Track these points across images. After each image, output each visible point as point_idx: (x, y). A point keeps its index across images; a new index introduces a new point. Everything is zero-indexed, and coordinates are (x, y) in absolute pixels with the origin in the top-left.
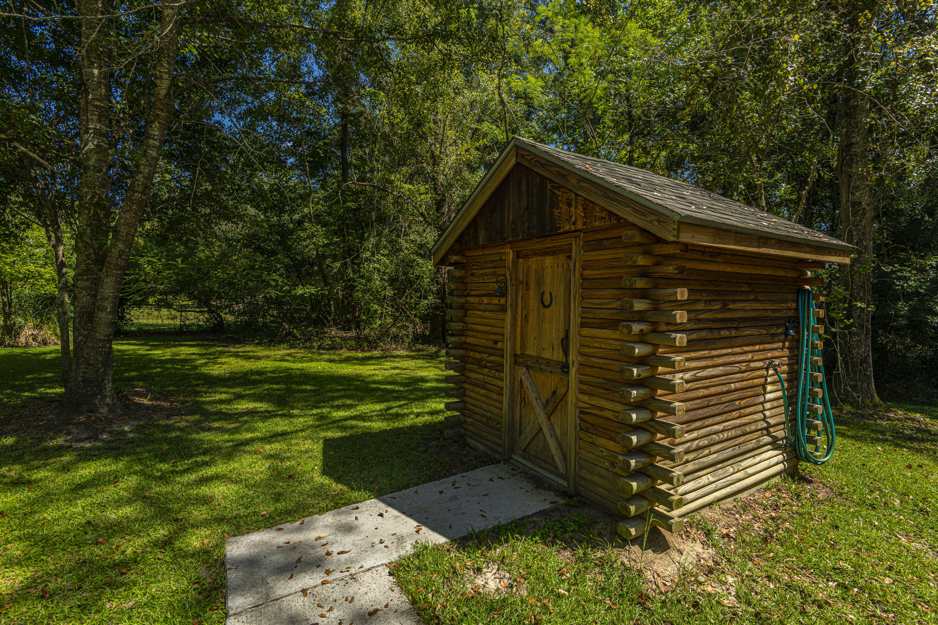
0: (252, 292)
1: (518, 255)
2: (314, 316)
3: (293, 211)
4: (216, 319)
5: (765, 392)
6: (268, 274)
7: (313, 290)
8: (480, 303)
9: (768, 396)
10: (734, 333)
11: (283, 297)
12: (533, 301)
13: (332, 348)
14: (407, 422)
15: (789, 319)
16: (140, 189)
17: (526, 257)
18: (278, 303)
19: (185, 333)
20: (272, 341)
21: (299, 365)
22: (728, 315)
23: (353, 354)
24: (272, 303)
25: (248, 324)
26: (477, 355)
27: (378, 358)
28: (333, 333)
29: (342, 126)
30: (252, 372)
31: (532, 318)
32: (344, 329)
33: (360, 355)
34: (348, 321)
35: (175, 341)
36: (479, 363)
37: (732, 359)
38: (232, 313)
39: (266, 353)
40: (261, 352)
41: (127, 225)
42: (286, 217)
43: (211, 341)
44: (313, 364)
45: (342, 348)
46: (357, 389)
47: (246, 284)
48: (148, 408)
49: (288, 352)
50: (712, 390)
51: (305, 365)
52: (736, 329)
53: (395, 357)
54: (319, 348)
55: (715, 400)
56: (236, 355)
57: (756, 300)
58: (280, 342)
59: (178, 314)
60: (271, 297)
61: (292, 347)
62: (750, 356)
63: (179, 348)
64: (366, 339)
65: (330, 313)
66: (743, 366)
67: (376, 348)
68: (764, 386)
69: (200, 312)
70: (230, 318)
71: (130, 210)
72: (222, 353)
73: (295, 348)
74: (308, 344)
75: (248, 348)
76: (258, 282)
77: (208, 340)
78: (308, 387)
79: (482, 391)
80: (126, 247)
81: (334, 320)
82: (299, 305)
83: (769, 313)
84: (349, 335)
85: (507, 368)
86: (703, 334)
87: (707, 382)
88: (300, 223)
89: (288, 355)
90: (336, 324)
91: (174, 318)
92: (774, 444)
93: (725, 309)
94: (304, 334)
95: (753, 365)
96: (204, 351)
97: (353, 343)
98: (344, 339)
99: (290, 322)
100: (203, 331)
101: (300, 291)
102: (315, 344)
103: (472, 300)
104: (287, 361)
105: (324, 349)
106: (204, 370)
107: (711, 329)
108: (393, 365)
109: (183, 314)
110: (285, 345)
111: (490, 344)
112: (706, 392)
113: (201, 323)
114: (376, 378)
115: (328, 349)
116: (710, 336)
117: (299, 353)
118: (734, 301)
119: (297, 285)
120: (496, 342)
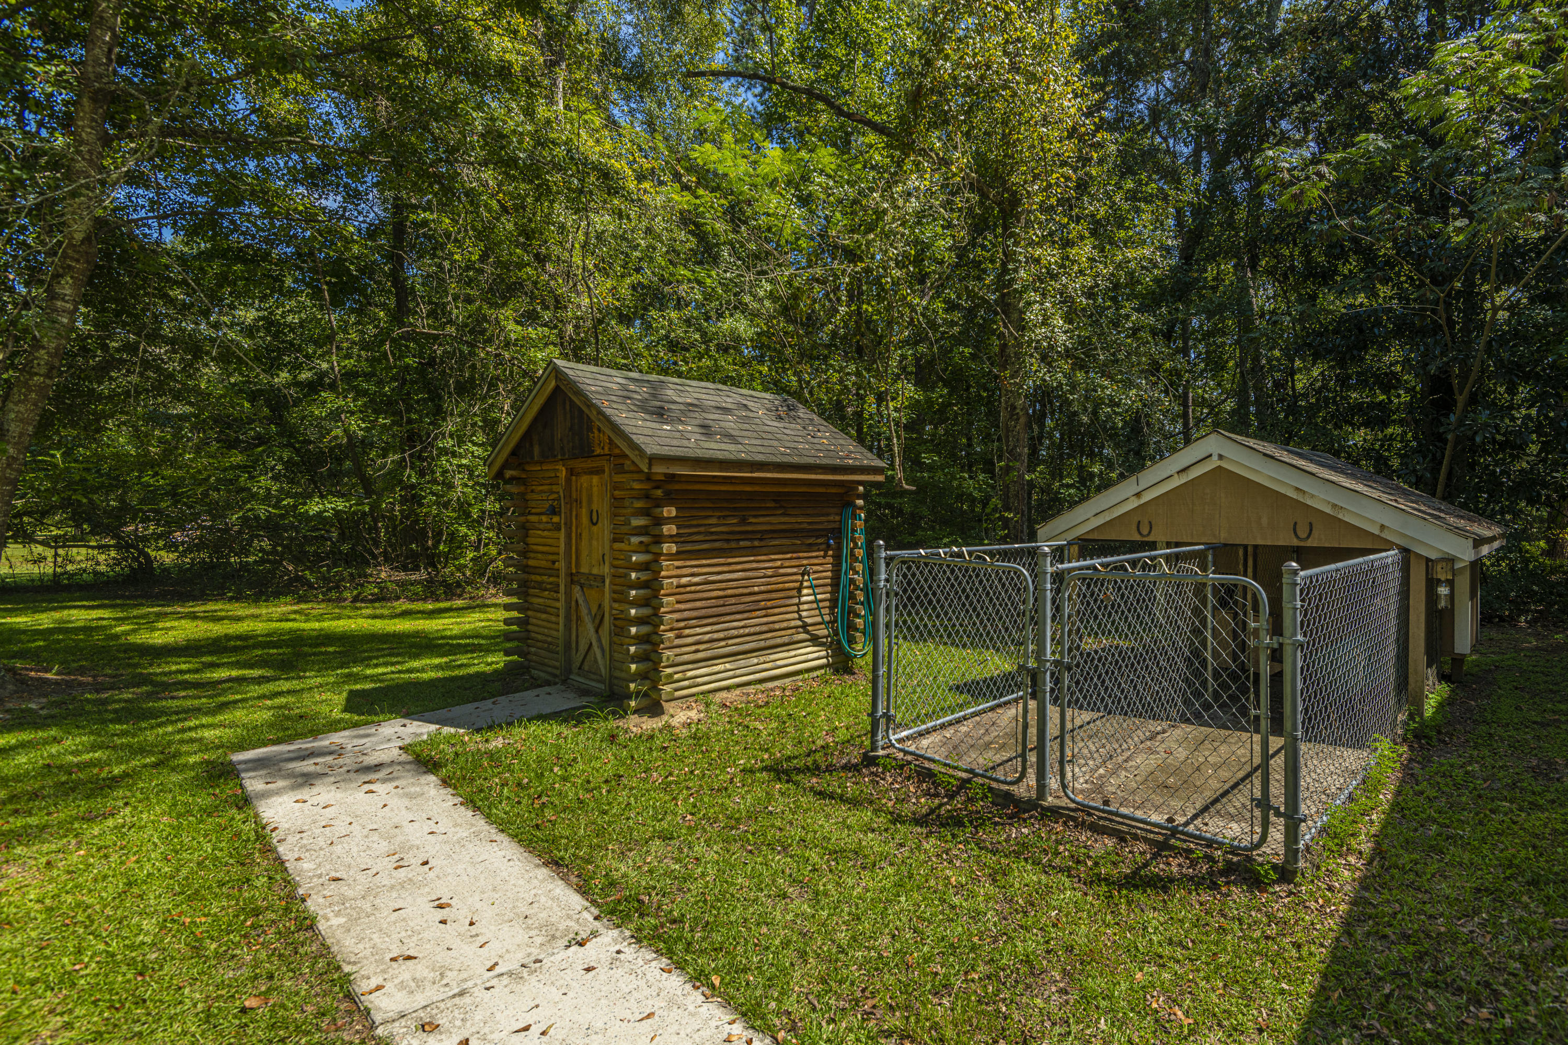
0: (217, 511)
1: (571, 472)
2: (345, 548)
3: (296, 367)
4: (135, 559)
5: (800, 596)
6: (251, 478)
7: (341, 505)
8: (540, 522)
9: (804, 599)
10: (756, 543)
11: (282, 517)
12: (585, 520)
13: (381, 598)
14: (472, 670)
15: (832, 530)
16: (43, 371)
17: (578, 475)
18: (272, 527)
19: (68, 588)
20: (261, 593)
21: (317, 625)
22: (749, 528)
23: (419, 606)
24: (260, 527)
25: (207, 568)
26: (538, 578)
27: (458, 609)
28: (383, 575)
29: (394, 224)
30: (228, 637)
31: (585, 535)
32: (405, 569)
33: (430, 606)
34: (414, 556)
35: (50, 601)
36: (540, 586)
37: (754, 565)
38: (172, 546)
39: (252, 611)
40: (239, 609)
41: (21, 421)
42: (284, 376)
43: (129, 598)
44: (341, 623)
45: (398, 598)
46: (412, 646)
47: (205, 494)
48: (57, 683)
49: (295, 608)
50: (729, 592)
51: (326, 624)
52: (761, 540)
53: (488, 606)
54: (355, 599)
55: (733, 600)
56: (193, 617)
57: (784, 514)
58: (277, 594)
59: (49, 553)
60: (257, 518)
61: (302, 600)
62: (779, 563)
63: (66, 612)
64: (444, 583)
65: (377, 543)
66: (769, 572)
67: (460, 596)
68: (799, 590)
69: (99, 547)
70: (167, 558)
71: (26, 399)
72: (160, 616)
73: (306, 602)
74: (334, 595)
75: (211, 606)
76: (229, 491)
77: (122, 597)
78: (331, 649)
79: (544, 616)
80: (19, 452)
81: (385, 553)
82: (314, 529)
83: (805, 526)
84: (413, 577)
85: (562, 588)
86: (717, 545)
87: (723, 585)
88: (313, 387)
89: (295, 612)
90: (387, 559)
91: (41, 559)
92: (815, 640)
93: (743, 521)
94: (324, 578)
95: (782, 571)
96: (120, 615)
97: (419, 589)
98: (402, 584)
99: (296, 560)
100: (107, 583)
101: (314, 507)
102: (347, 594)
103: (533, 518)
104: (294, 620)
105: (363, 601)
106: (132, 639)
107: (728, 541)
108: (482, 616)
109: (60, 551)
110: (289, 599)
111: (549, 565)
112: (720, 593)
113: (102, 568)
114: (448, 633)
115: (372, 601)
116: (726, 546)
117: (319, 608)
118: (755, 516)
119: (310, 497)
120: (554, 562)
